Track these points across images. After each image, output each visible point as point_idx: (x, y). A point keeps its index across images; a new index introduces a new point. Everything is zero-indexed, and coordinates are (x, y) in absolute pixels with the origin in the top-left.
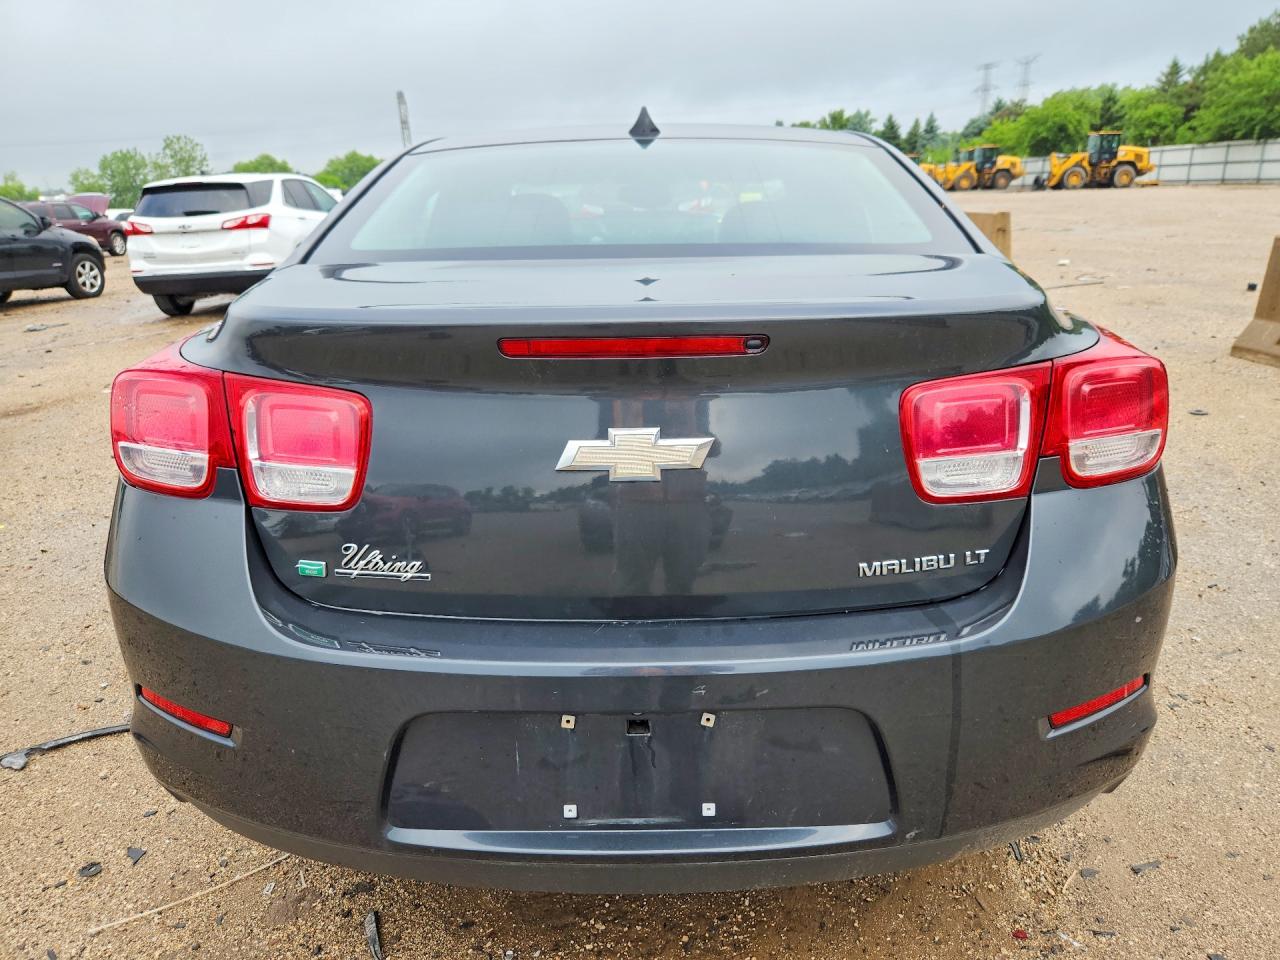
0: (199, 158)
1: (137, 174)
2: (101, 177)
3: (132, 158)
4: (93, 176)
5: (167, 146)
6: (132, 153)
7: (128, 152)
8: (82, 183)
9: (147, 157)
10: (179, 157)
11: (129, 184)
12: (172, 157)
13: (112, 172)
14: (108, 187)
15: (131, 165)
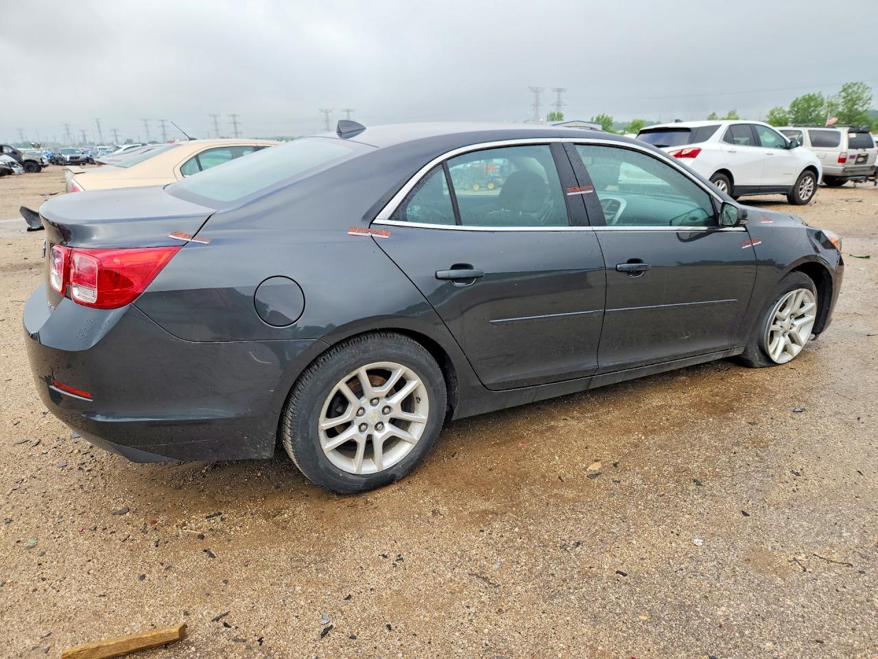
0: (865, 98)
1: (814, 111)
2: (789, 112)
3: (816, 99)
4: (784, 112)
5: (844, 90)
6: (817, 96)
7: (814, 95)
8: (775, 117)
9: (825, 99)
10: (849, 98)
11: (805, 117)
12: (844, 98)
13: (798, 109)
14: (791, 120)
15: (812, 104)
